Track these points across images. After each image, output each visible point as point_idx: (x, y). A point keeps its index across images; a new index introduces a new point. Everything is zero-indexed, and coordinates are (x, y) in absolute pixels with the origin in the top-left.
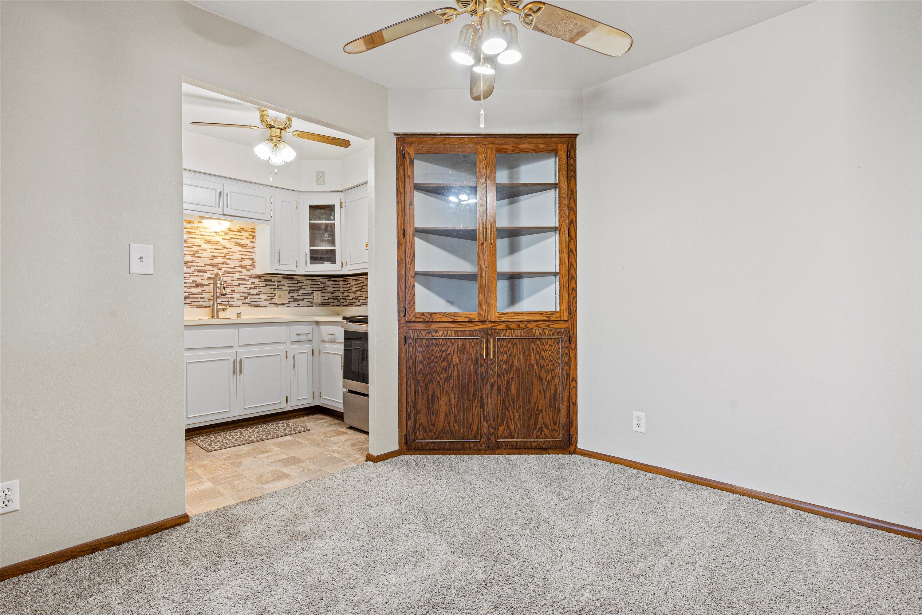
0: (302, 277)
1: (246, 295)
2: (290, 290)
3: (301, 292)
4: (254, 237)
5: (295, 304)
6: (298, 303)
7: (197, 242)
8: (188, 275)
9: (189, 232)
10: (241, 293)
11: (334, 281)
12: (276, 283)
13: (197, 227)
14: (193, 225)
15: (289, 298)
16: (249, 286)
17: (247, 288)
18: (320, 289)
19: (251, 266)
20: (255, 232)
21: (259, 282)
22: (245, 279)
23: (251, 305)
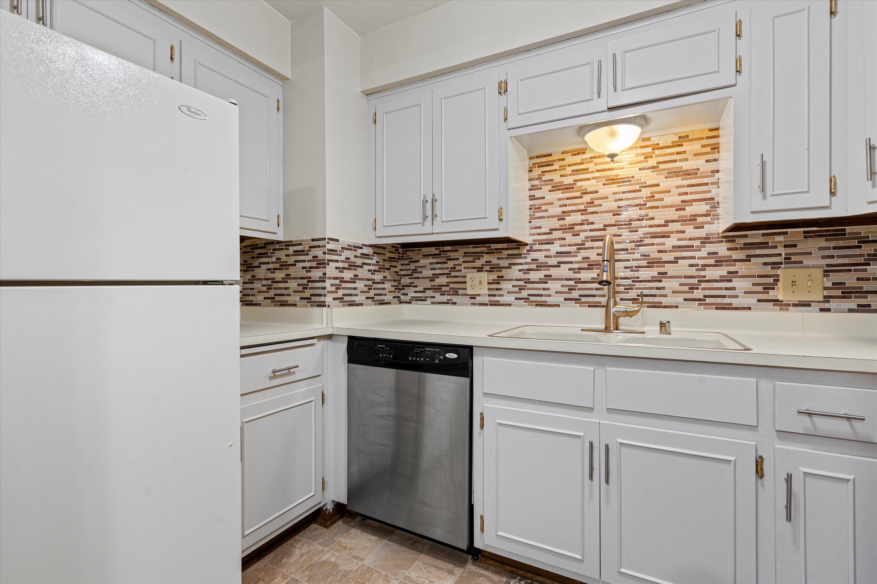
1: (695, 281)
2: (828, 265)
4: (715, 148)
5: (851, 304)
6: (863, 301)
7: (589, 185)
8: (576, 247)
9: (577, 170)
10: (680, 277)
12: (781, 250)
13: (591, 158)
14: (584, 156)
15: (825, 288)
16: (701, 262)
17: (697, 265)
19: (706, 215)
20: (717, 136)
21: (728, 249)
22: (693, 246)
23: (707, 304)
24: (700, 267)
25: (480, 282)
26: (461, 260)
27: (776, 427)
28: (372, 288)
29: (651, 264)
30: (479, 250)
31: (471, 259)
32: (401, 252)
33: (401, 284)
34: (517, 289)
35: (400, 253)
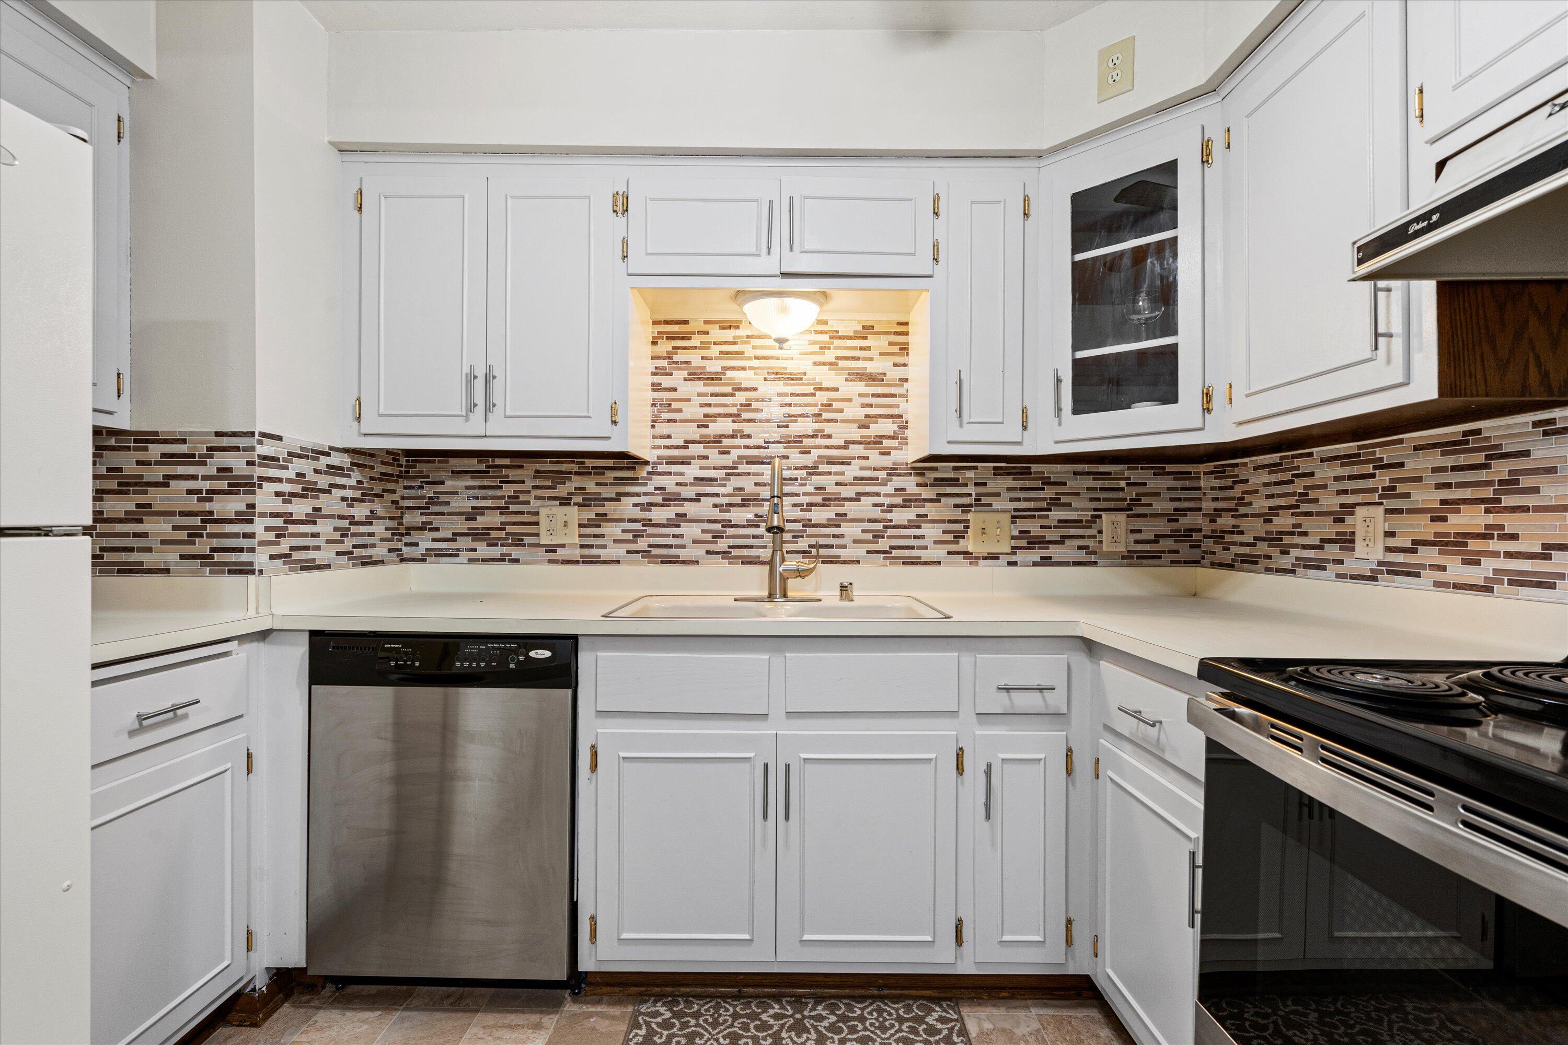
0: (1059, 468)
1: (879, 526)
2: (1016, 510)
3: (1056, 515)
4: (904, 348)
5: (1035, 556)
6: (1045, 553)
7: (745, 378)
8: (724, 472)
9: (727, 353)
10: (863, 521)
11: (1178, 475)
12: (971, 489)
13: (748, 337)
14: (737, 332)
15: (1013, 538)
16: (888, 501)
17: (882, 505)
18: (1124, 505)
19: (893, 438)
20: (906, 334)
21: (918, 485)
22: (877, 479)
23: (894, 558)
24: (885, 508)
25: (566, 524)
26: (529, 484)
27: (977, 709)
28: (349, 533)
29: (827, 502)
30: (564, 467)
31: (548, 483)
32: (404, 463)
33: (403, 525)
34: (629, 536)
35: (401, 466)
